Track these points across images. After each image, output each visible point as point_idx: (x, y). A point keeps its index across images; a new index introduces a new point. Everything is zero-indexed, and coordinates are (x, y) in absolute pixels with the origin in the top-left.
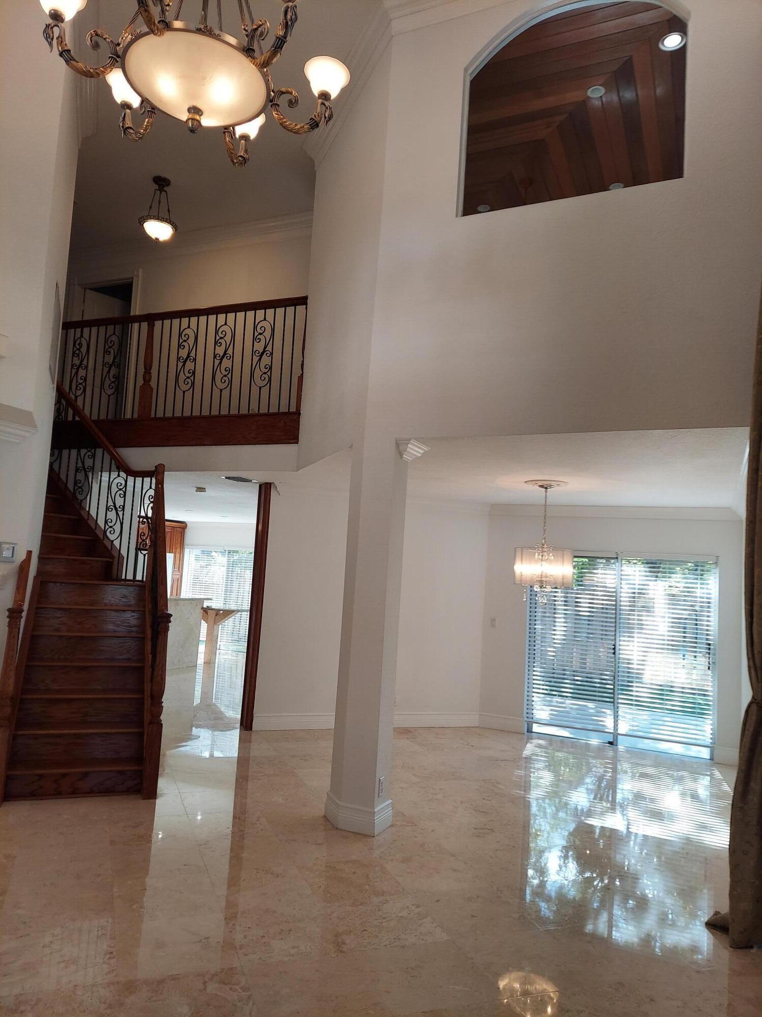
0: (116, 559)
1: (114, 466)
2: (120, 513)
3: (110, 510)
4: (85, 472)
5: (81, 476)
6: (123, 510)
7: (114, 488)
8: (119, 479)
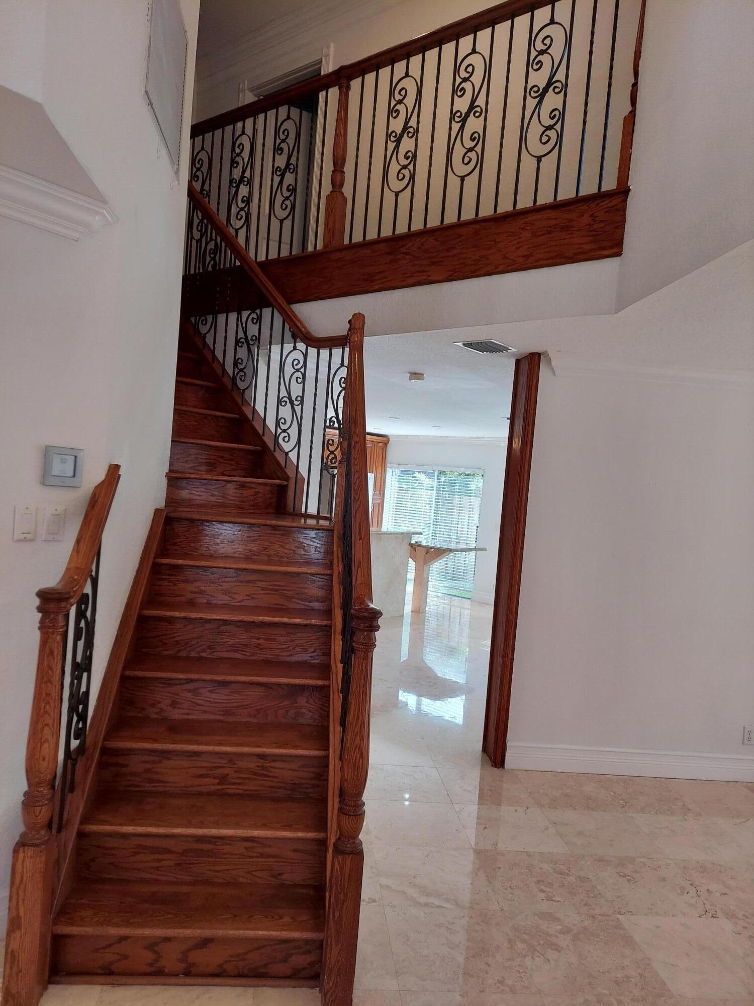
0: (292, 482)
1: (288, 334)
2: (298, 409)
3: (283, 404)
4: (248, 344)
5: (242, 353)
6: (302, 403)
7: (288, 370)
8: (295, 352)
